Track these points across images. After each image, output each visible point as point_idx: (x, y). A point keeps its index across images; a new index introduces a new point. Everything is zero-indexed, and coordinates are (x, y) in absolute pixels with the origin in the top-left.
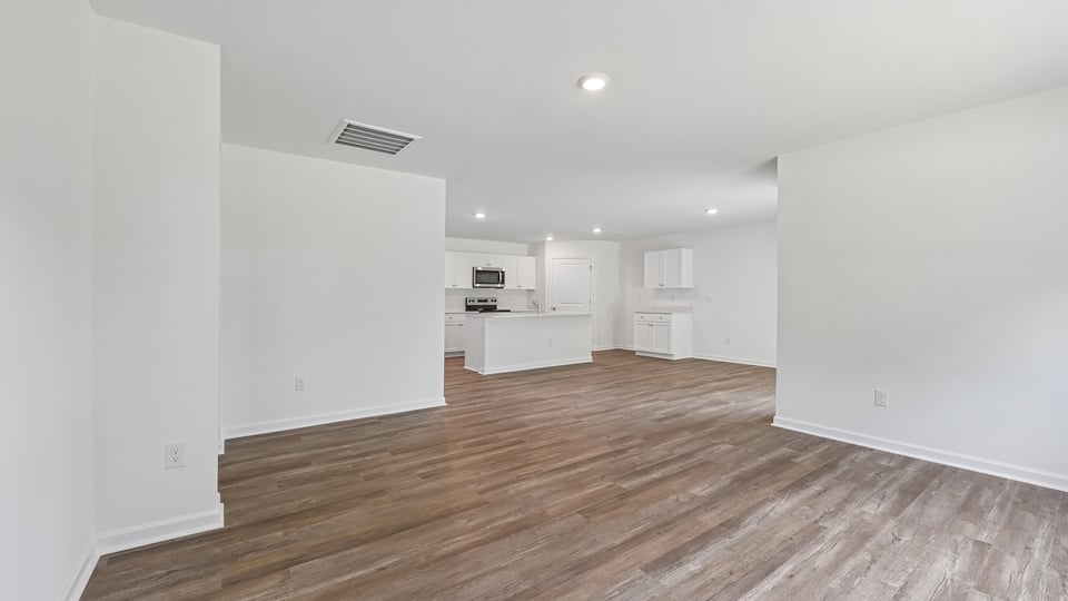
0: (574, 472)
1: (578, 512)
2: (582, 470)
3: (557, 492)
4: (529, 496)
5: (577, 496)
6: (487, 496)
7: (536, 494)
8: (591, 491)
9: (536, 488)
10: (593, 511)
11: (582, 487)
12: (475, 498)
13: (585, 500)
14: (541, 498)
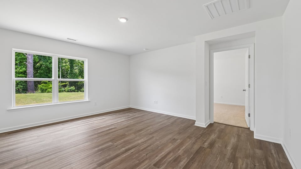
0: (127, 147)
1: (126, 135)
2: (124, 149)
3: (132, 139)
5: (126, 139)
6: (151, 136)
7: (138, 138)
8: (122, 141)
9: (138, 140)
10: (122, 135)
11: (124, 142)
12: (154, 135)
13: (124, 138)
14: (136, 137)
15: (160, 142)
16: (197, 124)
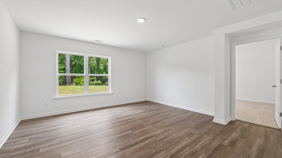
0: (145, 137)
1: (144, 125)
2: (142, 138)
3: (150, 130)
4: (156, 128)
5: (144, 129)
6: (167, 129)
7: (155, 129)
8: (140, 130)
9: (155, 131)
11: (143, 131)
12: (170, 128)
13: (142, 128)
14: (153, 128)
15: (176, 135)
16: (215, 121)
